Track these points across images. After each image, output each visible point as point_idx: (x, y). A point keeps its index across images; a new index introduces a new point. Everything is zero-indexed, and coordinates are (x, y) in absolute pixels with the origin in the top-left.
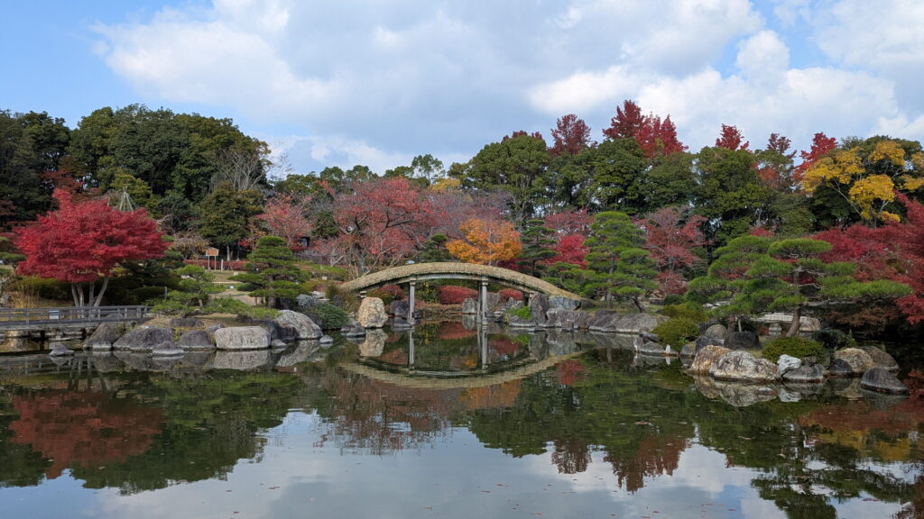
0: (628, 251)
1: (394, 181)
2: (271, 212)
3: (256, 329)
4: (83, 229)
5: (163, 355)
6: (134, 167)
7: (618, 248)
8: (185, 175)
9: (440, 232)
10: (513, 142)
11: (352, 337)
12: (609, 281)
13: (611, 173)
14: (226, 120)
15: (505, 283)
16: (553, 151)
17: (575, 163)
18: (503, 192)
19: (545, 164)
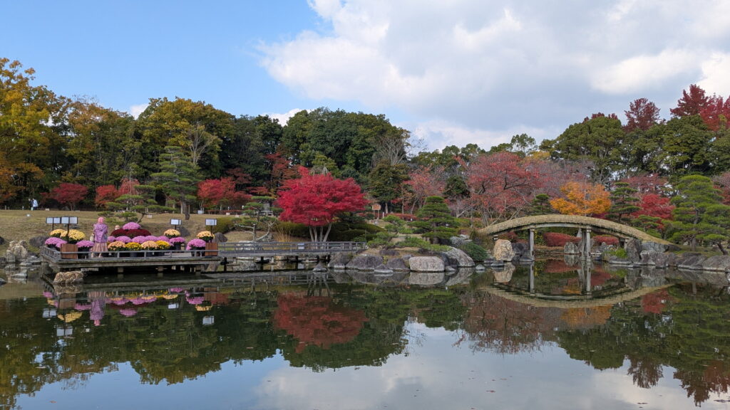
0: (712, 207)
1: (497, 155)
2: (417, 179)
3: (435, 258)
4: (319, 191)
5: (381, 273)
6: (323, 150)
7: (702, 204)
8: (355, 155)
9: (541, 192)
10: (593, 122)
11: (495, 267)
12: (694, 230)
13: (678, 144)
14: (381, 115)
15: (605, 231)
16: (625, 128)
17: (646, 136)
18: (588, 162)
19: (620, 138)
